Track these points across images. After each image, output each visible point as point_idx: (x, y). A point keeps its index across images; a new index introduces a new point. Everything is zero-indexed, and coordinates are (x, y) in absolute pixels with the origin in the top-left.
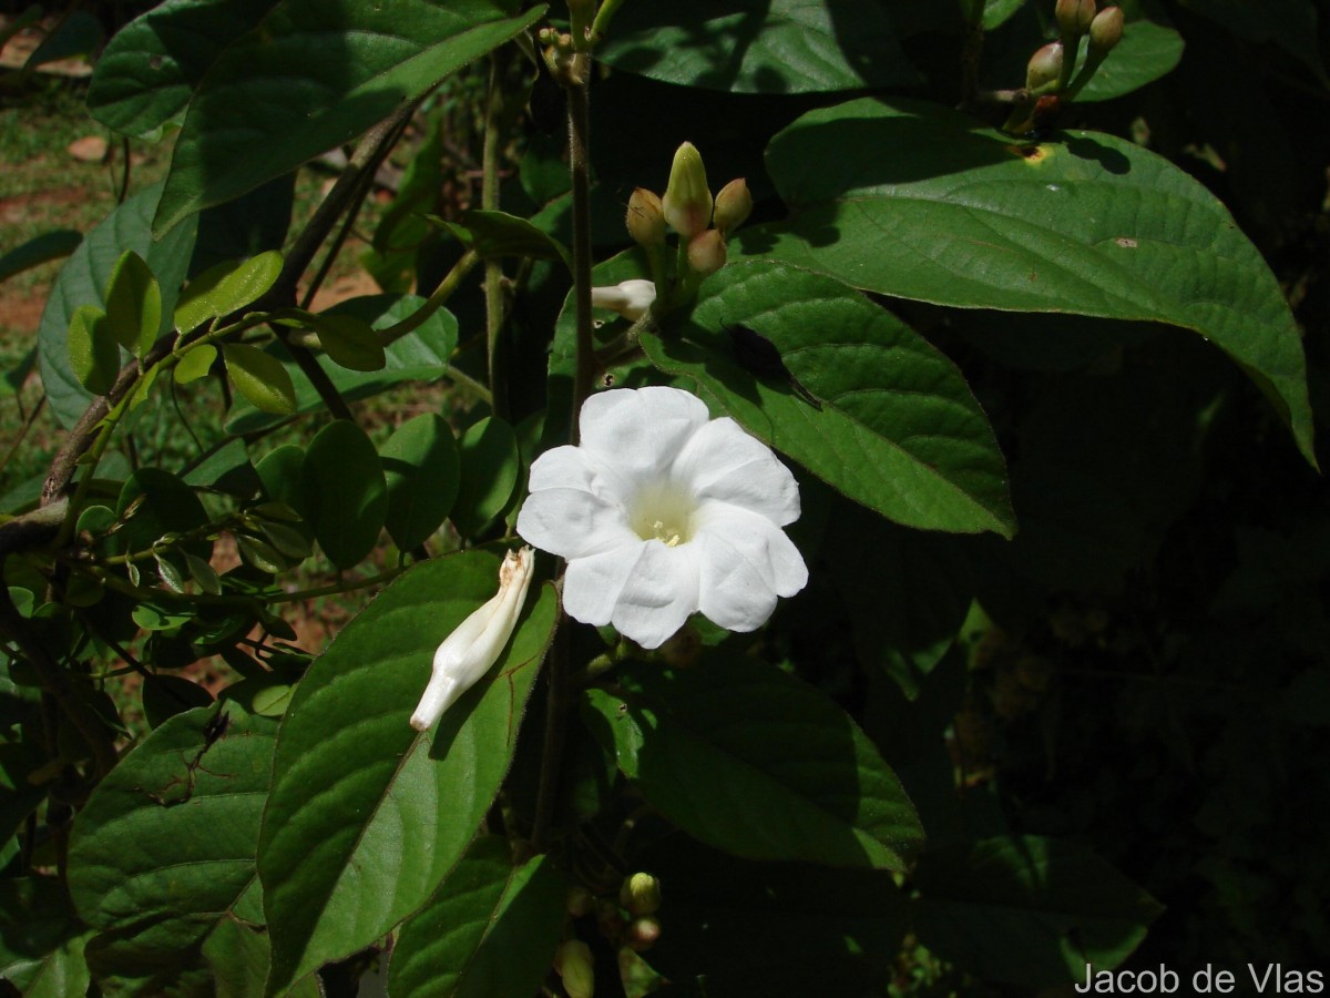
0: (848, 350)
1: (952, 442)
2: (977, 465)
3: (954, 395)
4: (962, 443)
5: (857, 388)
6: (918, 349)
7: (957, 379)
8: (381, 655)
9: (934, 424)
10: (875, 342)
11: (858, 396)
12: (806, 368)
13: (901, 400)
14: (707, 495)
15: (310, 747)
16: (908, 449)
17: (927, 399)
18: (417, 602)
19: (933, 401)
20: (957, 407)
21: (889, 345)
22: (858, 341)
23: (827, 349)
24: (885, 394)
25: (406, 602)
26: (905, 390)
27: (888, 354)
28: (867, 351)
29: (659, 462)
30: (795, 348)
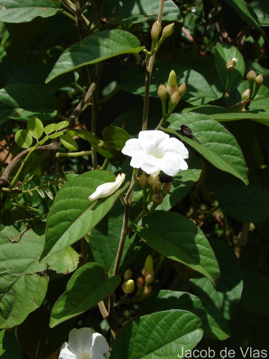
0: (209, 132)
1: (233, 157)
2: (238, 163)
3: (233, 145)
4: (235, 157)
5: (210, 142)
6: (225, 132)
7: (234, 140)
8: (84, 186)
9: (228, 152)
10: (215, 131)
11: (210, 143)
12: (198, 136)
13: (220, 145)
14: (166, 151)
15: (65, 198)
16: (222, 158)
17: (227, 145)
18: (94, 178)
19: (228, 146)
20: (234, 147)
21: (219, 131)
22: (211, 130)
23: (203, 132)
24: (217, 143)
25: (92, 177)
26: (222, 143)
27: (218, 133)
28: (213, 132)
29: (156, 143)
30: (196, 132)
